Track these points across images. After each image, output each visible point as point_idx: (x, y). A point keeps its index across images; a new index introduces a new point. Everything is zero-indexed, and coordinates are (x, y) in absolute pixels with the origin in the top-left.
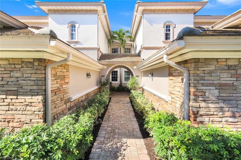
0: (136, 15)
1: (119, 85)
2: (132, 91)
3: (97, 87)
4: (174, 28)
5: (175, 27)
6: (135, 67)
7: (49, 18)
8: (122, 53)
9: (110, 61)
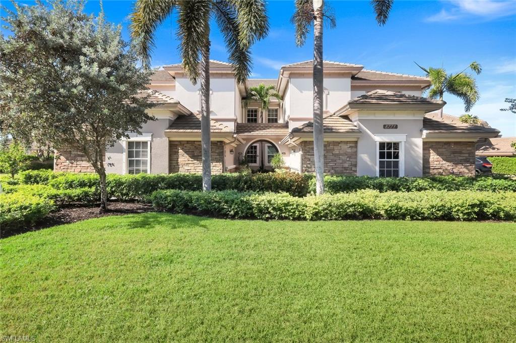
0: (282, 78)
1: (260, 167)
2: (276, 170)
3: (234, 166)
4: (327, 95)
5: (329, 94)
6: (280, 143)
7: (176, 82)
8: (264, 122)
9: (250, 135)
